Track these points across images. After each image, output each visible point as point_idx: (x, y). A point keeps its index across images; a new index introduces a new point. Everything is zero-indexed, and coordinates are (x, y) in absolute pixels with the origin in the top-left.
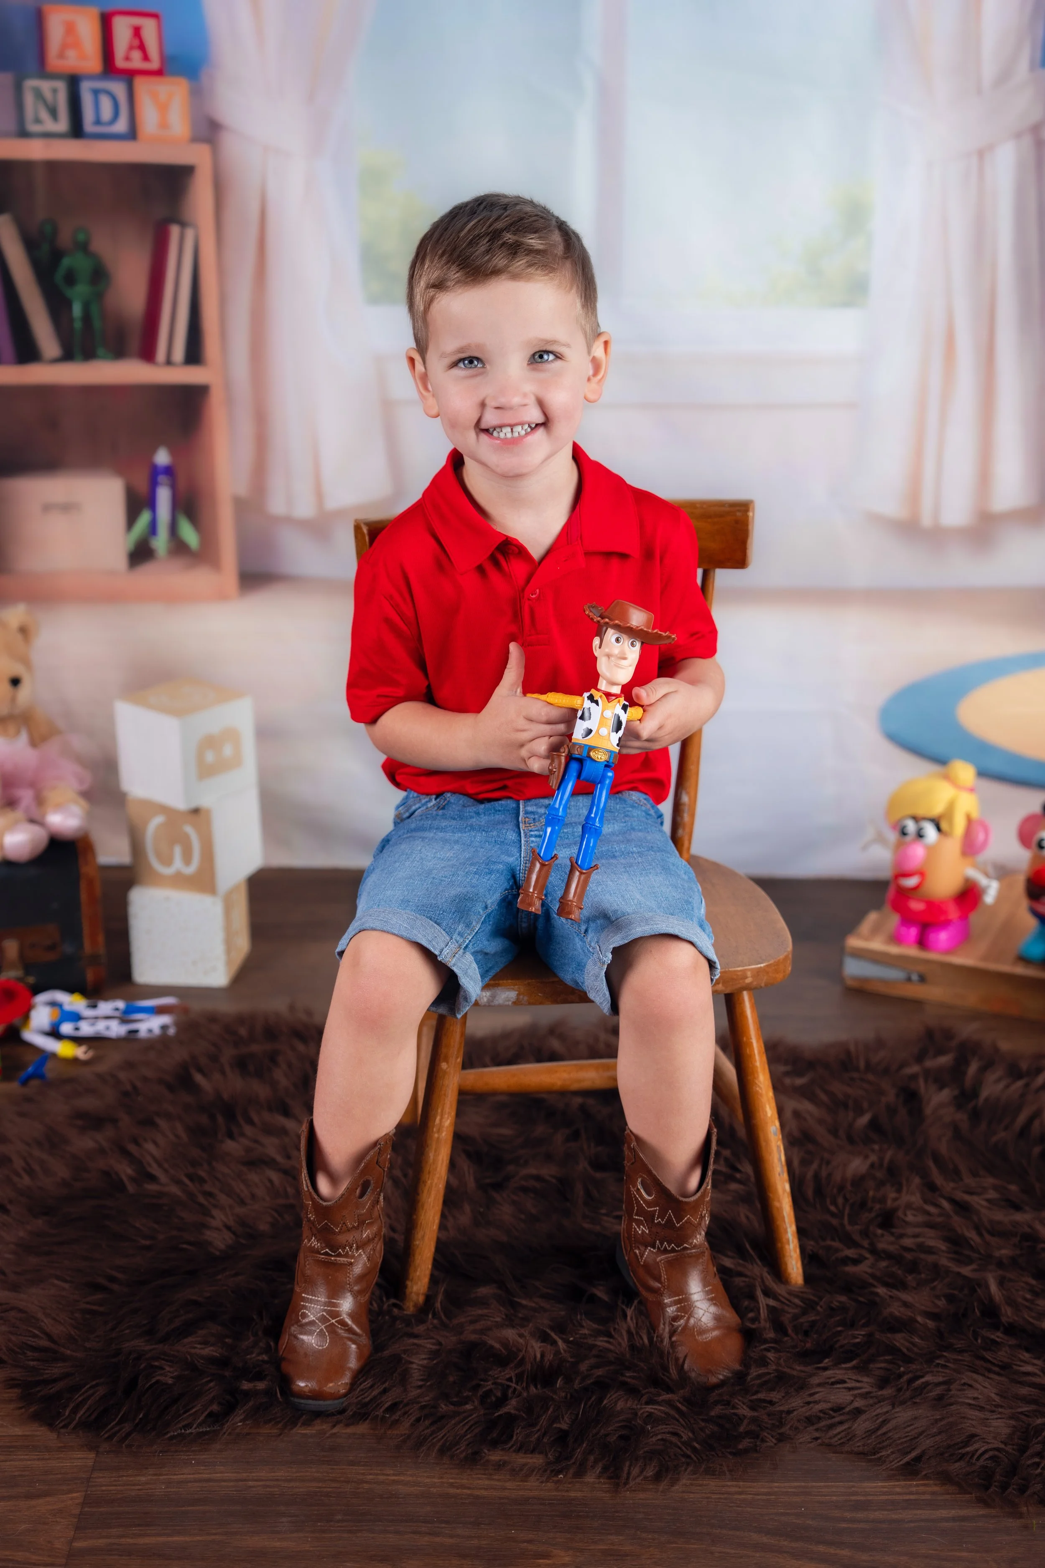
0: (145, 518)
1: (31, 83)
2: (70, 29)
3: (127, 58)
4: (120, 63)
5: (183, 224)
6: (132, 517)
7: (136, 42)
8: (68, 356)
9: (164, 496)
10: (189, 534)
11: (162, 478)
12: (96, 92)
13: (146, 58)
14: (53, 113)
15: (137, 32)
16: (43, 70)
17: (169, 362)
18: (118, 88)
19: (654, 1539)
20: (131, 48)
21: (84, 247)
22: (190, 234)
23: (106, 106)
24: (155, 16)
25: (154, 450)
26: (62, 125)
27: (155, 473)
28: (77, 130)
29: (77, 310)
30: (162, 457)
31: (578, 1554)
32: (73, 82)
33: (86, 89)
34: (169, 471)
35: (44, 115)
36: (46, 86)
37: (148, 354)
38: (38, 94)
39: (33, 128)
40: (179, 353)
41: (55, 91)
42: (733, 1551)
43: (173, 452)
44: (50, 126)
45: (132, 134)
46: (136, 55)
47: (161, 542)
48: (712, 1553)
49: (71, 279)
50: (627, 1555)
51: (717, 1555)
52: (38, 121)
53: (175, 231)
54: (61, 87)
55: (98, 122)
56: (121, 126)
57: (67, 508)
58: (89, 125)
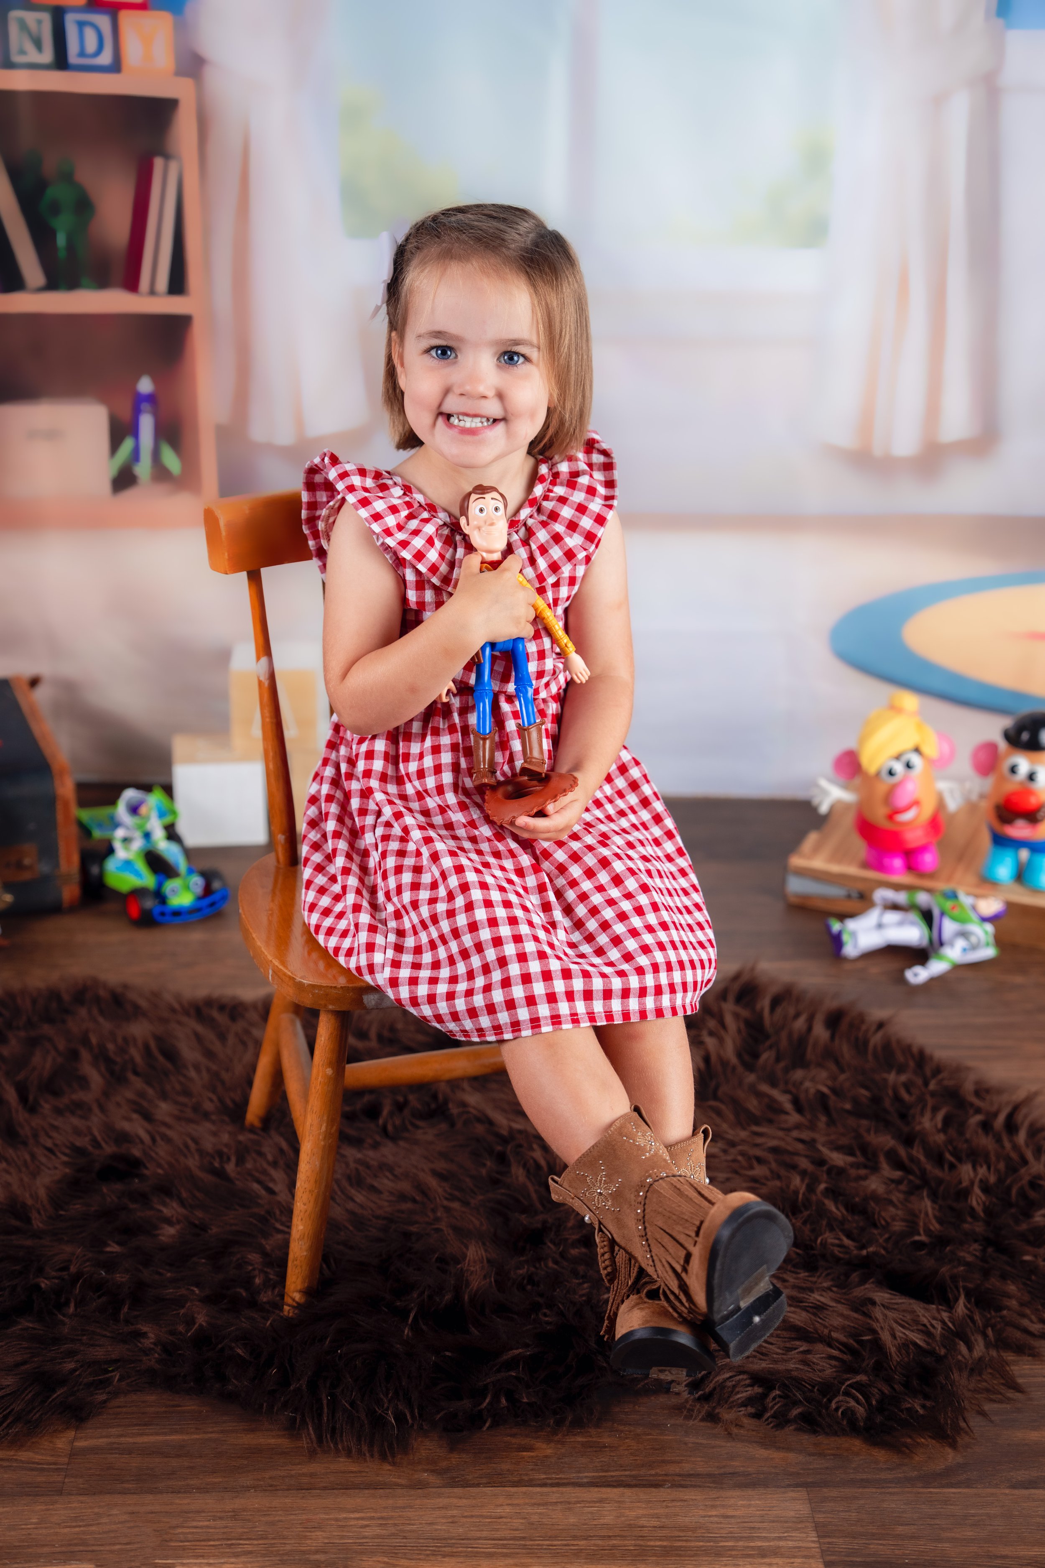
0: (128, 445)
1: (16, 14)
5: (167, 157)
6: (115, 443)
8: (52, 284)
9: (146, 424)
10: (171, 460)
11: (145, 406)
12: (81, 25)
14: (38, 44)
17: (152, 292)
18: (103, 21)
19: (630, 1431)
21: (68, 177)
22: (173, 167)
23: (91, 38)
25: (137, 379)
26: (47, 56)
27: (139, 402)
28: (61, 62)
29: (61, 240)
30: (145, 385)
31: (559, 1446)
32: (58, 13)
33: (71, 21)
34: (151, 399)
35: (29, 47)
36: (30, 17)
37: (131, 284)
38: (23, 25)
39: (16, 58)
40: (162, 284)
41: (39, 22)
42: (705, 1442)
43: (155, 380)
44: (34, 56)
45: (116, 66)
47: (143, 469)
48: (686, 1444)
49: (55, 209)
50: (606, 1447)
51: (690, 1445)
52: (22, 52)
53: (158, 162)
54: (46, 19)
55: (82, 54)
56: (105, 58)
57: (52, 435)
58: (73, 56)
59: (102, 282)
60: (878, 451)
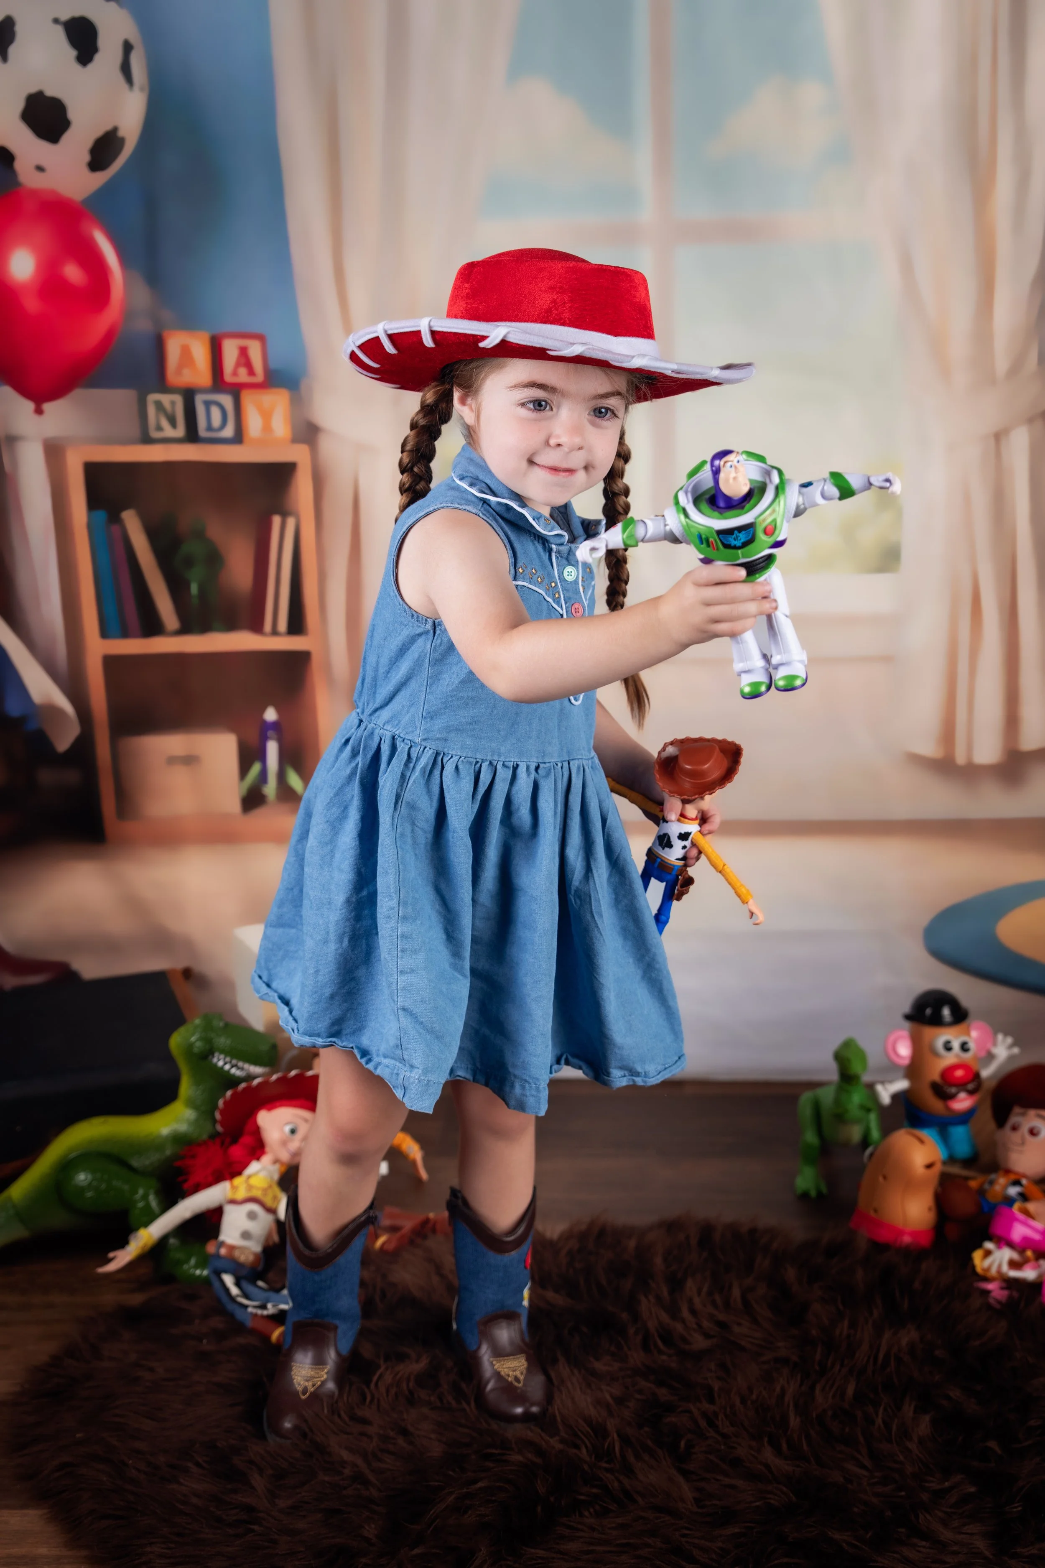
0: (256, 768)
1: (152, 397)
2: (186, 352)
3: (235, 373)
4: (228, 377)
5: (285, 514)
6: (244, 769)
7: (243, 361)
8: (185, 629)
9: (272, 749)
10: (294, 780)
11: (270, 733)
12: (208, 404)
13: (251, 372)
14: (173, 423)
15: (243, 351)
16: (163, 386)
17: (275, 632)
18: (227, 400)
20: (238, 365)
21: (200, 535)
22: (291, 522)
23: (216, 413)
24: (261, 338)
25: (263, 710)
26: (180, 431)
27: (265, 730)
28: (192, 436)
29: (194, 589)
30: (271, 715)
32: (189, 395)
33: (199, 400)
34: (276, 726)
35: (165, 423)
36: (166, 399)
37: (256, 626)
38: (159, 405)
39: (155, 434)
40: (283, 625)
41: (173, 403)
43: (278, 710)
44: (169, 432)
45: (239, 438)
46: (243, 371)
47: (270, 789)
49: (189, 562)
52: (159, 428)
53: (277, 520)
54: (178, 399)
55: (210, 428)
56: (229, 432)
57: (190, 760)
58: (202, 432)
59: (231, 625)
60: (960, 759)
